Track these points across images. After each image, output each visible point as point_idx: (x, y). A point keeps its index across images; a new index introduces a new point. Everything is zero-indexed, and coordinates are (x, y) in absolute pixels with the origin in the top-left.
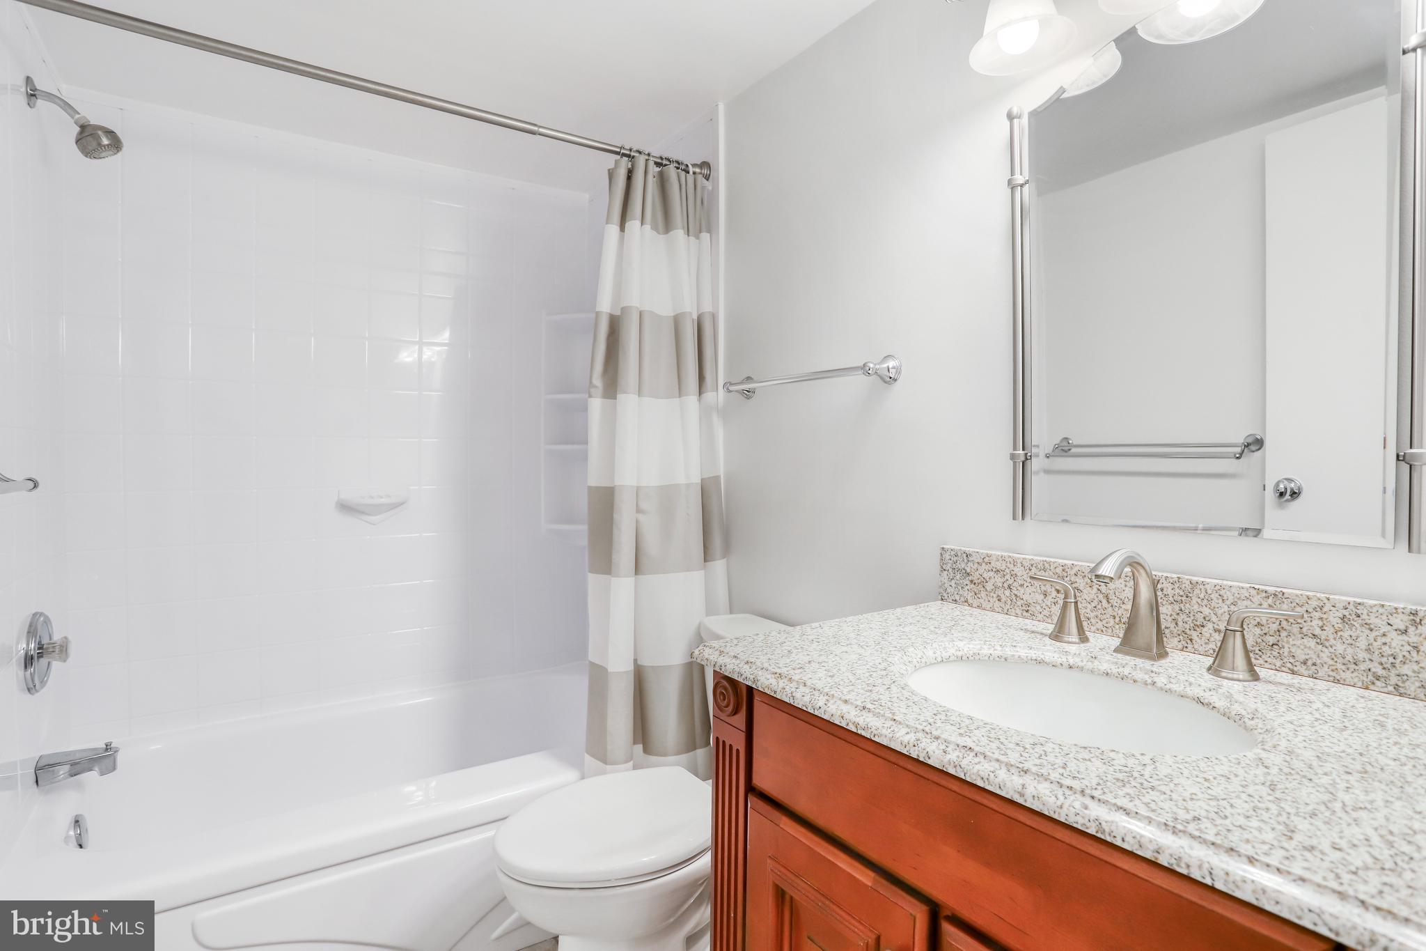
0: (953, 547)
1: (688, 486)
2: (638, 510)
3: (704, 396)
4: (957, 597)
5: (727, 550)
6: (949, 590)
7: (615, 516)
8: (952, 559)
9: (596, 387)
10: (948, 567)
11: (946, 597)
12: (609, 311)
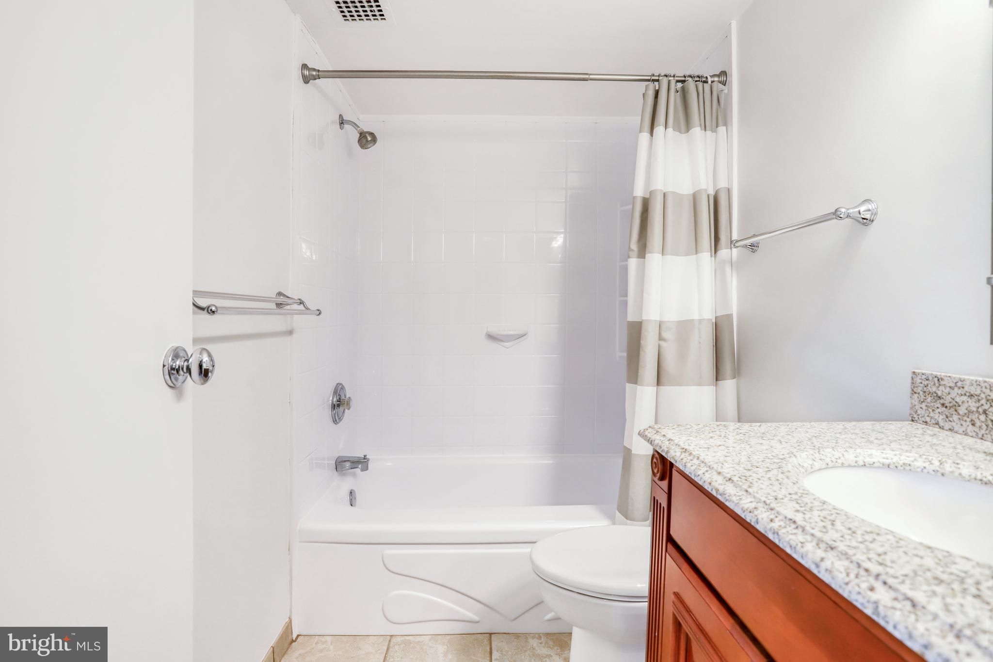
0: (924, 372)
1: (701, 321)
2: (661, 338)
3: (719, 253)
4: (928, 419)
5: (737, 373)
6: (919, 412)
7: (642, 342)
8: (923, 382)
9: (633, 250)
10: (919, 390)
11: (916, 419)
12: (642, 196)
